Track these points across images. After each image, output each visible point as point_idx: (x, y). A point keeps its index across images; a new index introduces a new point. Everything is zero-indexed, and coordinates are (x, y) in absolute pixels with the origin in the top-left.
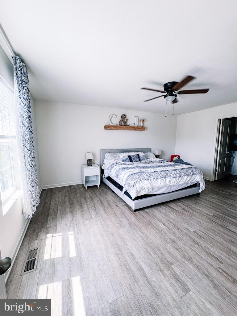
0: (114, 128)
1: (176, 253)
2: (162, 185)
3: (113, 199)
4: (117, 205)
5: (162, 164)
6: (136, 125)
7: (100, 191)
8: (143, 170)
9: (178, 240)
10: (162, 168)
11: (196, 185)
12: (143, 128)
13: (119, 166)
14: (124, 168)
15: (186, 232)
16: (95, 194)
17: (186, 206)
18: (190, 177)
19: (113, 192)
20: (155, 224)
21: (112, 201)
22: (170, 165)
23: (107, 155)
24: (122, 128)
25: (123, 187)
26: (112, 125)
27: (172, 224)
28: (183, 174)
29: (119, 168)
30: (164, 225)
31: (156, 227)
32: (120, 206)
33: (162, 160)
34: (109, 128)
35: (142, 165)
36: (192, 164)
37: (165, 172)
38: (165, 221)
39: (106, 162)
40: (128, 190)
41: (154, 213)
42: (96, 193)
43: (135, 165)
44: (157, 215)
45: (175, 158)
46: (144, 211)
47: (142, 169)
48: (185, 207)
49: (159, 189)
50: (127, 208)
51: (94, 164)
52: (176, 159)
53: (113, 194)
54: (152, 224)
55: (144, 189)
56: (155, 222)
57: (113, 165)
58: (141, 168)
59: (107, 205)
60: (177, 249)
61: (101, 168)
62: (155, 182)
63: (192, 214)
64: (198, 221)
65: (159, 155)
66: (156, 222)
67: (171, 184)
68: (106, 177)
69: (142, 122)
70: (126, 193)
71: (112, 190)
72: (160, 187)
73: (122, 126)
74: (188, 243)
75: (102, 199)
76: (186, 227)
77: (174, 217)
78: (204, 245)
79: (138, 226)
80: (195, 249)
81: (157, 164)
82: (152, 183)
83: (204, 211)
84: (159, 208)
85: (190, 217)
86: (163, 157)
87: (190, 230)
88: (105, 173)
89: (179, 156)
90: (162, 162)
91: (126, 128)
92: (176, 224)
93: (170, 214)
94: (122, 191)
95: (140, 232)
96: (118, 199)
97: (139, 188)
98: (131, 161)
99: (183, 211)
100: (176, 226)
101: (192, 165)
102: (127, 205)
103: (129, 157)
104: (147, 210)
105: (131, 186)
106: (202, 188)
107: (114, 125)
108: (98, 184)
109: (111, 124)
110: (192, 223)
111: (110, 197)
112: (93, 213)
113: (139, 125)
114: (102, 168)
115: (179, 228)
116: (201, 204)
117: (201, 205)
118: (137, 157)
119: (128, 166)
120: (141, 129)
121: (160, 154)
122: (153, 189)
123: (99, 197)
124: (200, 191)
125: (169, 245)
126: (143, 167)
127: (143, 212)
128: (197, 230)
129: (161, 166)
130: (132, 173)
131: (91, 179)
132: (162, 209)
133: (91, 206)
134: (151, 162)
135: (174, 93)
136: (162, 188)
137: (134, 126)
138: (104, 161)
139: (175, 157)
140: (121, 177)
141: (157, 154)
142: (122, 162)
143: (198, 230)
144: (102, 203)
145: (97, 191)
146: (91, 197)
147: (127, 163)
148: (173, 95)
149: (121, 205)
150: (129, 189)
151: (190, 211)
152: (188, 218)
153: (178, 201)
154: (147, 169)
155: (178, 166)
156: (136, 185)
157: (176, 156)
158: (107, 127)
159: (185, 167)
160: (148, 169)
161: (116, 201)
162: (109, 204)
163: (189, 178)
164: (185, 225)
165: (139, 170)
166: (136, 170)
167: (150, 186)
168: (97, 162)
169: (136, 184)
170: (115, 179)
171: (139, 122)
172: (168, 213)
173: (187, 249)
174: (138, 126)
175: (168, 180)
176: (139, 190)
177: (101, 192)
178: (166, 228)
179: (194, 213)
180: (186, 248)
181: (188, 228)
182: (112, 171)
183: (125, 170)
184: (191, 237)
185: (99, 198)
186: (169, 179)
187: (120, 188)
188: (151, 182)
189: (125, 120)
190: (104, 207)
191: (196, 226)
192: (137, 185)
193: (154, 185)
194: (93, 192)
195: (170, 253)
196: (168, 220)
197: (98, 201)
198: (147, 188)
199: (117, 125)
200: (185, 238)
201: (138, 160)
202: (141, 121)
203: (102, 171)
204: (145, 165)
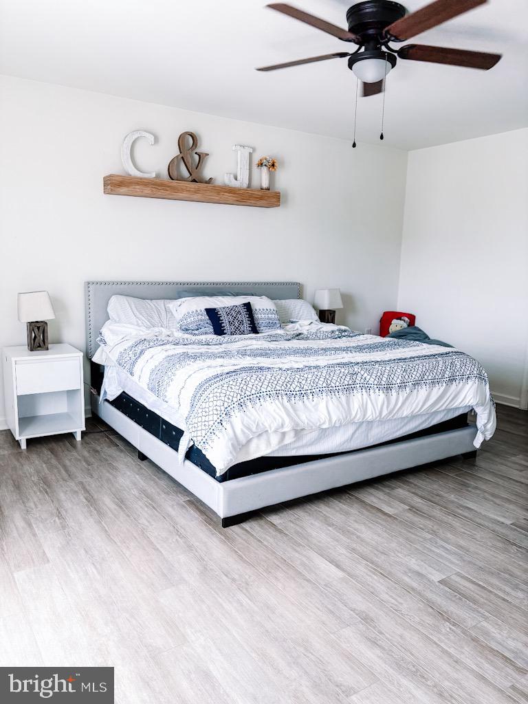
0: (147, 191)
1: (370, 655)
2: (334, 419)
3: (142, 483)
4: (154, 505)
5: (342, 343)
6: (242, 182)
7: (84, 457)
8: (264, 362)
9: (381, 613)
10: (340, 356)
11: (463, 421)
12: (268, 198)
13: (168, 347)
14: (186, 356)
15: (415, 585)
16: (65, 467)
17: (422, 497)
18: (442, 389)
19: (143, 457)
20: (303, 564)
21: (135, 492)
22: (372, 348)
23: (117, 305)
24: (182, 190)
25: (180, 433)
26: (138, 174)
27: (365, 562)
28: (416, 375)
29: (167, 354)
30: (338, 566)
31: (305, 573)
32: (170, 509)
33: (343, 328)
34: (124, 190)
35: (263, 347)
36: (451, 344)
37: (345, 370)
38: (341, 553)
39: (113, 332)
40: (200, 438)
41: (302, 527)
42: (68, 463)
43: (234, 347)
44: (314, 534)
45: (396, 325)
46: (262, 522)
47: (259, 359)
48: (417, 501)
49: (324, 433)
50: (196, 515)
51: (58, 342)
52: (398, 328)
53: (144, 464)
54: (288, 565)
55: (265, 436)
56: (304, 559)
57: (141, 346)
58: (255, 356)
59: (113, 506)
60: (374, 643)
61: (88, 358)
62: (306, 407)
63: (440, 523)
64: (460, 547)
65: (332, 313)
66: (308, 558)
67: (369, 413)
68: (111, 399)
69: (265, 169)
70: (193, 455)
71: (134, 448)
72: (324, 426)
73: (183, 184)
74: (417, 619)
75: (92, 485)
76: (417, 568)
77: (376, 537)
78: (470, 623)
79: (236, 577)
80: (439, 639)
81: (322, 342)
82: (295, 410)
83: (483, 513)
84: (323, 508)
85: (434, 533)
86: (351, 319)
87: (429, 576)
88: (105, 380)
89: (412, 318)
90: (341, 335)
91: (197, 191)
92: (381, 560)
93: (363, 528)
94: (176, 450)
95: (241, 597)
96: (163, 483)
97: (242, 431)
98: (219, 330)
99: (410, 516)
100: (378, 567)
101: (452, 347)
102: (196, 504)
103: (212, 314)
104: (275, 519)
105: (211, 423)
106: (483, 433)
107: (146, 176)
108: (78, 426)
109: (134, 172)
110: (438, 555)
111: (128, 476)
112: (50, 540)
113: (255, 183)
114: (95, 359)
115: (390, 573)
116: (476, 488)
117: (478, 492)
118: (244, 317)
119: (204, 349)
120: (261, 198)
121: (337, 305)
122: (298, 432)
123: (80, 479)
124: (477, 443)
125: (347, 632)
126: (265, 353)
127: (261, 527)
128: (454, 577)
129: (336, 349)
130: (219, 371)
131: (44, 410)
132: (333, 511)
133: (44, 516)
134: (298, 336)
135: (384, 49)
136: (334, 429)
137: (234, 184)
138: (104, 330)
139: (394, 321)
140: (171, 392)
141: (326, 308)
142: (179, 335)
143: (458, 574)
144: (91, 501)
145: (71, 458)
146: (45, 481)
147: (203, 337)
148: (381, 56)
149: (172, 505)
150: (204, 432)
151: (437, 513)
152: (425, 539)
153: (393, 483)
154: (278, 360)
155: (401, 350)
156: (233, 419)
157: (398, 316)
158: (116, 184)
159: (425, 353)
160: (283, 360)
161: (152, 489)
162: (121, 503)
163: (437, 391)
164: (413, 563)
165: (247, 362)
166: (233, 361)
167: (287, 420)
168: (74, 332)
169: (232, 413)
170: (149, 401)
171: (255, 168)
172: (356, 526)
173: (413, 640)
174: (249, 186)
175: (358, 398)
176: (242, 439)
177: (92, 460)
178: (340, 574)
179: (450, 519)
180: (407, 635)
181: (420, 571)
182: (137, 369)
183: (191, 362)
184: (428, 601)
185: (81, 483)
186: (360, 394)
187: (170, 435)
188: (292, 407)
189: (197, 157)
190: (100, 513)
191: (452, 563)
192: (237, 418)
193: (303, 417)
194: (54, 461)
195: (349, 658)
196: (353, 550)
197: (76, 492)
198: (276, 431)
199: (158, 176)
200: (408, 605)
201: (246, 326)
202: (261, 165)
203: (96, 374)
204: (273, 345)
